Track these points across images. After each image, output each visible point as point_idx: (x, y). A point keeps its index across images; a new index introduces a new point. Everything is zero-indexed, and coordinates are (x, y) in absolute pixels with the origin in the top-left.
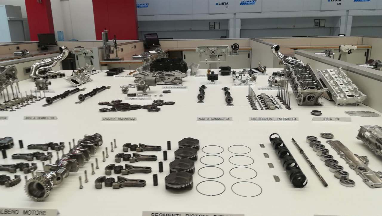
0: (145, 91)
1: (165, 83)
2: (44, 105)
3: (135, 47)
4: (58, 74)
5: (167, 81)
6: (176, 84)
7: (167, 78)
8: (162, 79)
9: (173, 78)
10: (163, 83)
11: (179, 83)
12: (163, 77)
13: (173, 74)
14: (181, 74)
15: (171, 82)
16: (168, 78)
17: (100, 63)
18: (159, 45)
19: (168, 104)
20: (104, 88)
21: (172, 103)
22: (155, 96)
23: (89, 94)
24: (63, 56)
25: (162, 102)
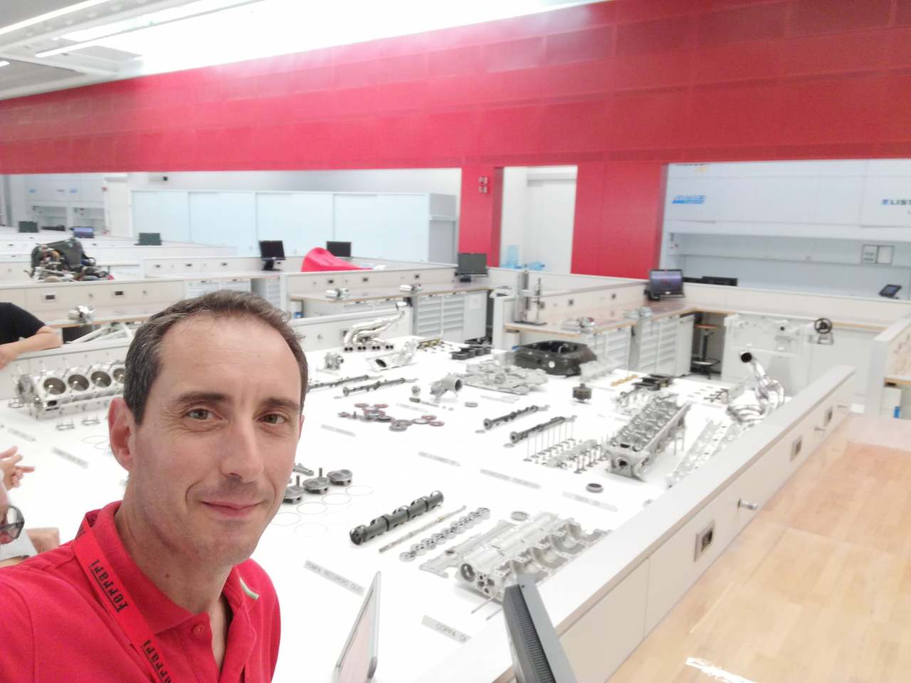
3: (614, 296)
4: (383, 344)
5: (504, 385)
8: (498, 381)
10: (496, 388)
11: (520, 393)
12: (499, 378)
16: (511, 380)
17: (504, 327)
18: (682, 295)
19: (433, 425)
20: (403, 381)
21: (440, 424)
22: (444, 407)
23: (362, 388)
24: (401, 317)
25: (430, 420)
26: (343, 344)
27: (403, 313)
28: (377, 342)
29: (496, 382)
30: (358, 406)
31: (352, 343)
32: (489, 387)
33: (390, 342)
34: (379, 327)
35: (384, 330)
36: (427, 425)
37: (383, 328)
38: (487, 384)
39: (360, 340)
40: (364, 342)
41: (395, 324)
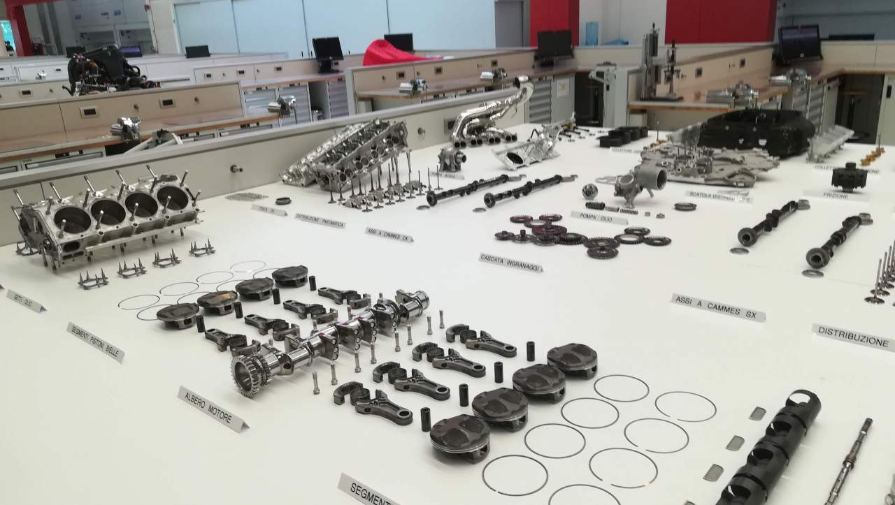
0: (630, 200)
1: (706, 180)
2: (420, 208)
3: (743, 63)
4: (503, 135)
5: (713, 175)
6: (734, 186)
7: (715, 169)
8: (703, 169)
9: (736, 168)
10: (702, 180)
11: (742, 185)
12: (704, 165)
13: (739, 159)
14: (762, 159)
15: (723, 179)
16: (721, 167)
17: (628, 106)
18: (819, 57)
19: (651, 242)
20: (558, 179)
21: (664, 242)
22: (648, 214)
23: (509, 194)
24: (521, 97)
25: (641, 236)
26: (451, 139)
27: (525, 90)
28: (493, 132)
29: (700, 172)
30: (515, 220)
31: (463, 136)
32: (691, 179)
33: (511, 131)
34: (494, 113)
35: (501, 117)
36: (643, 246)
37: (499, 115)
38: (688, 176)
39: (470, 132)
40: (479, 134)
41: (513, 108)
